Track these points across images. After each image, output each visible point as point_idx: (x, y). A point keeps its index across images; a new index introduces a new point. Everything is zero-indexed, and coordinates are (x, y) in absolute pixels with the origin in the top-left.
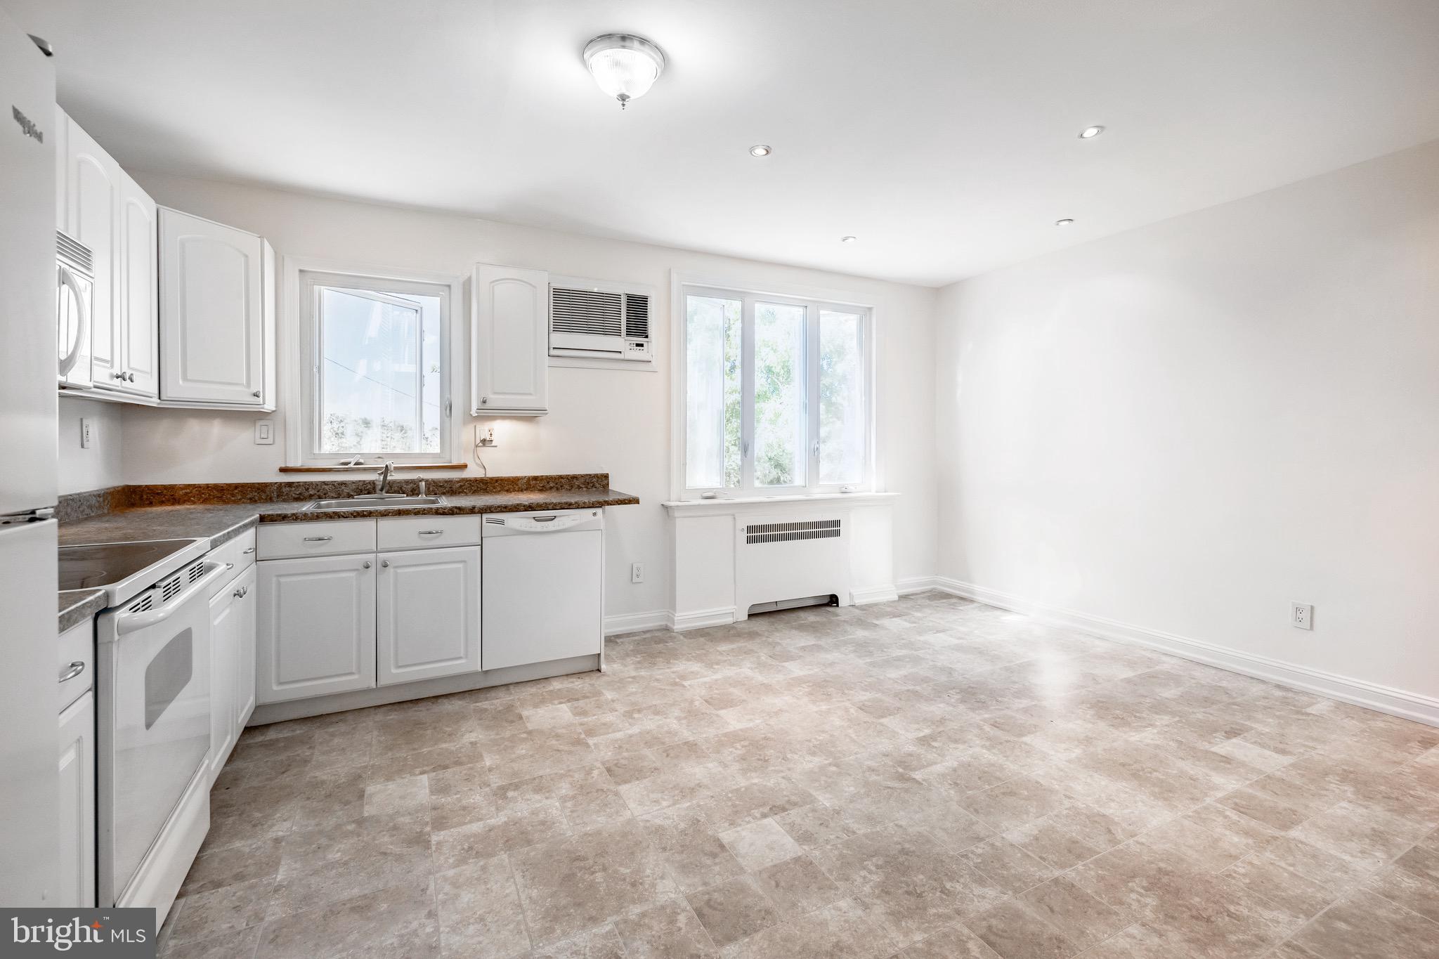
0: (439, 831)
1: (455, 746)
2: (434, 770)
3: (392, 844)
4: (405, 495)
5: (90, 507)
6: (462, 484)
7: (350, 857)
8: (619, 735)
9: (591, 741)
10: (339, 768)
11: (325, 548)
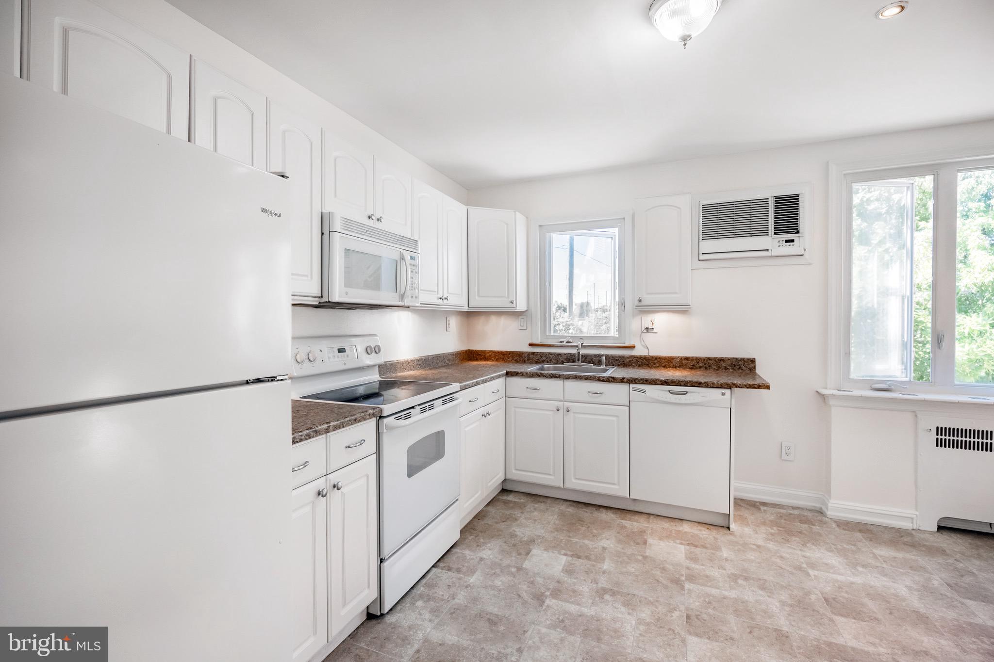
0: (553, 598)
1: (592, 545)
2: (572, 556)
3: (526, 592)
4: (593, 365)
5: (449, 360)
6: (631, 359)
7: (504, 588)
8: (714, 591)
9: (687, 586)
10: (527, 530)
11: (535, 394)
